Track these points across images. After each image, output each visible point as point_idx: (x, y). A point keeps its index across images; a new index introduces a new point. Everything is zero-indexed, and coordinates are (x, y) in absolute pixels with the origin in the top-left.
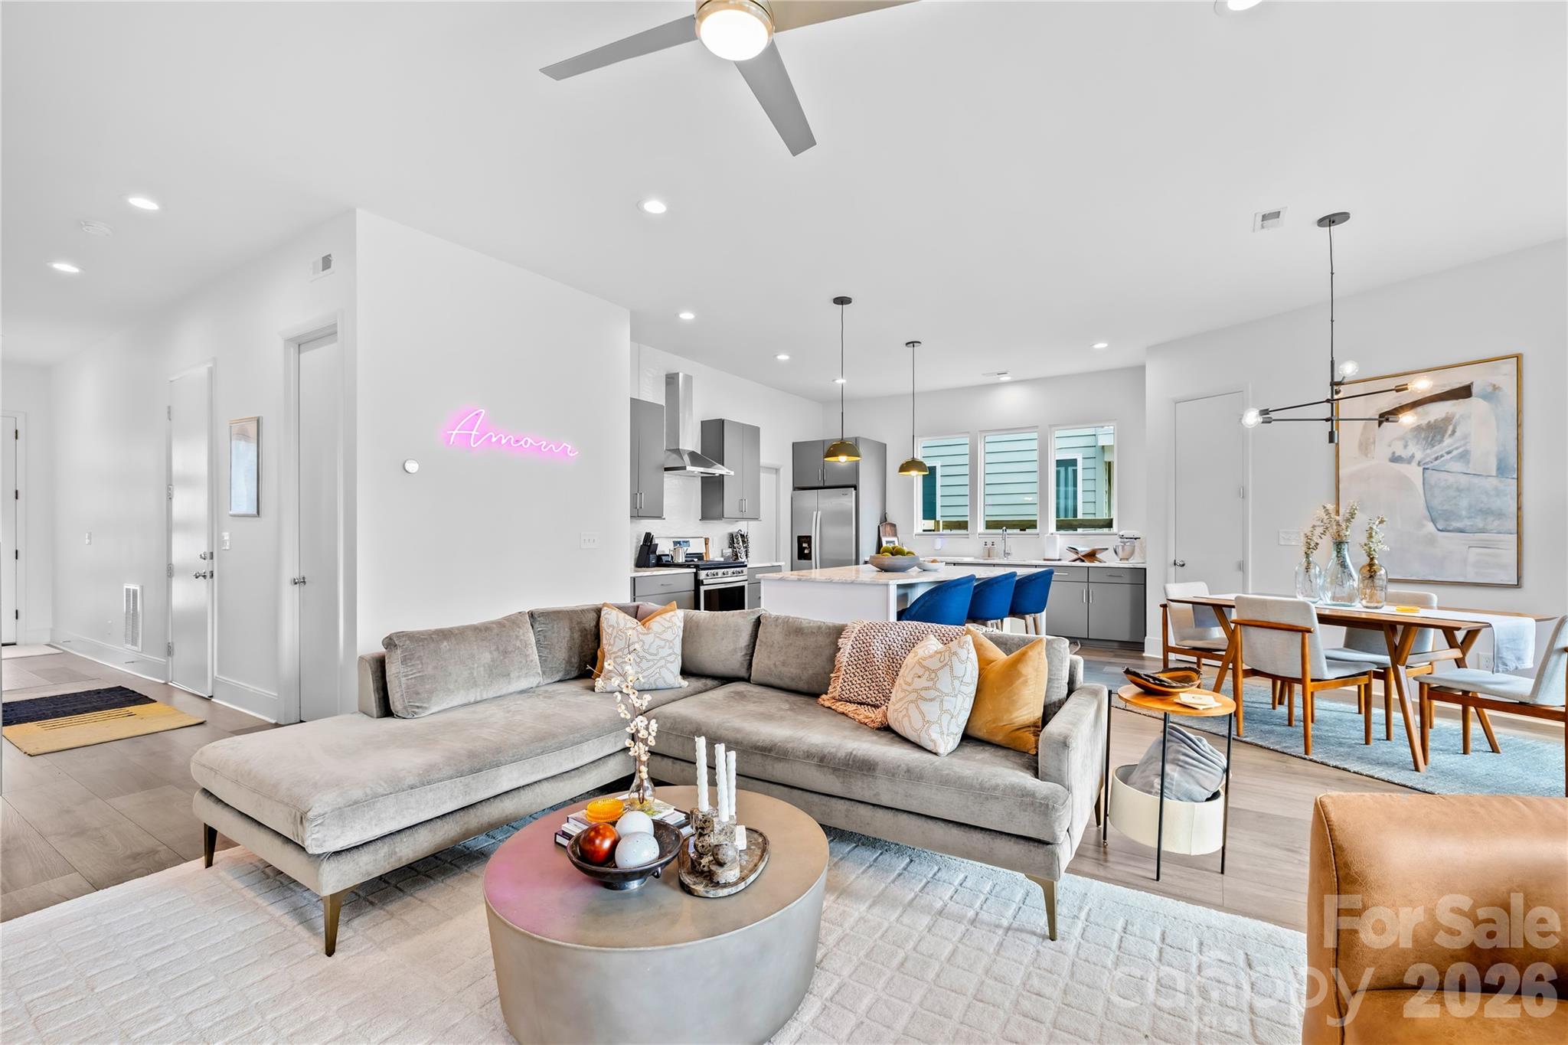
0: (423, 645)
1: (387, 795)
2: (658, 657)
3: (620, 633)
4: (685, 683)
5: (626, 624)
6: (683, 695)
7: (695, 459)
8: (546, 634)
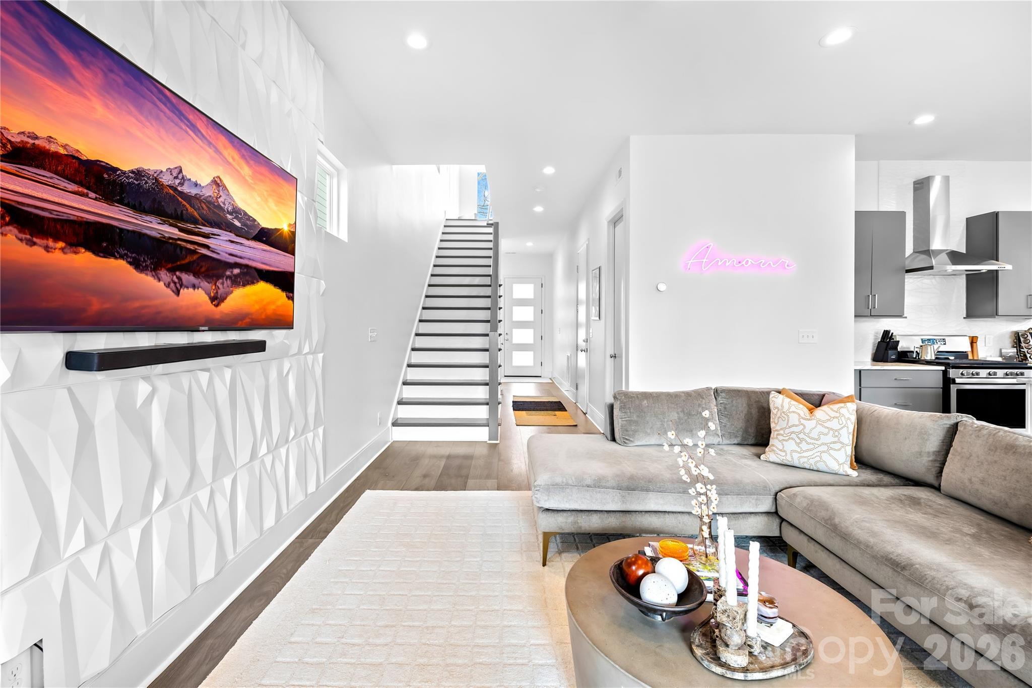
0: (631, 401)
1: (574, 486)
2: (819, 442)
3: (783, 414)
4: (854, 474)
5: (789, 408)
6: (845, 483)
7: (955, 258)
8: (727, 406)
